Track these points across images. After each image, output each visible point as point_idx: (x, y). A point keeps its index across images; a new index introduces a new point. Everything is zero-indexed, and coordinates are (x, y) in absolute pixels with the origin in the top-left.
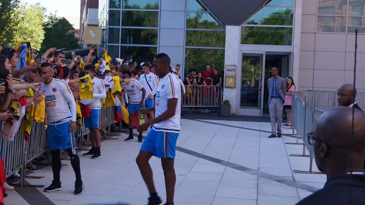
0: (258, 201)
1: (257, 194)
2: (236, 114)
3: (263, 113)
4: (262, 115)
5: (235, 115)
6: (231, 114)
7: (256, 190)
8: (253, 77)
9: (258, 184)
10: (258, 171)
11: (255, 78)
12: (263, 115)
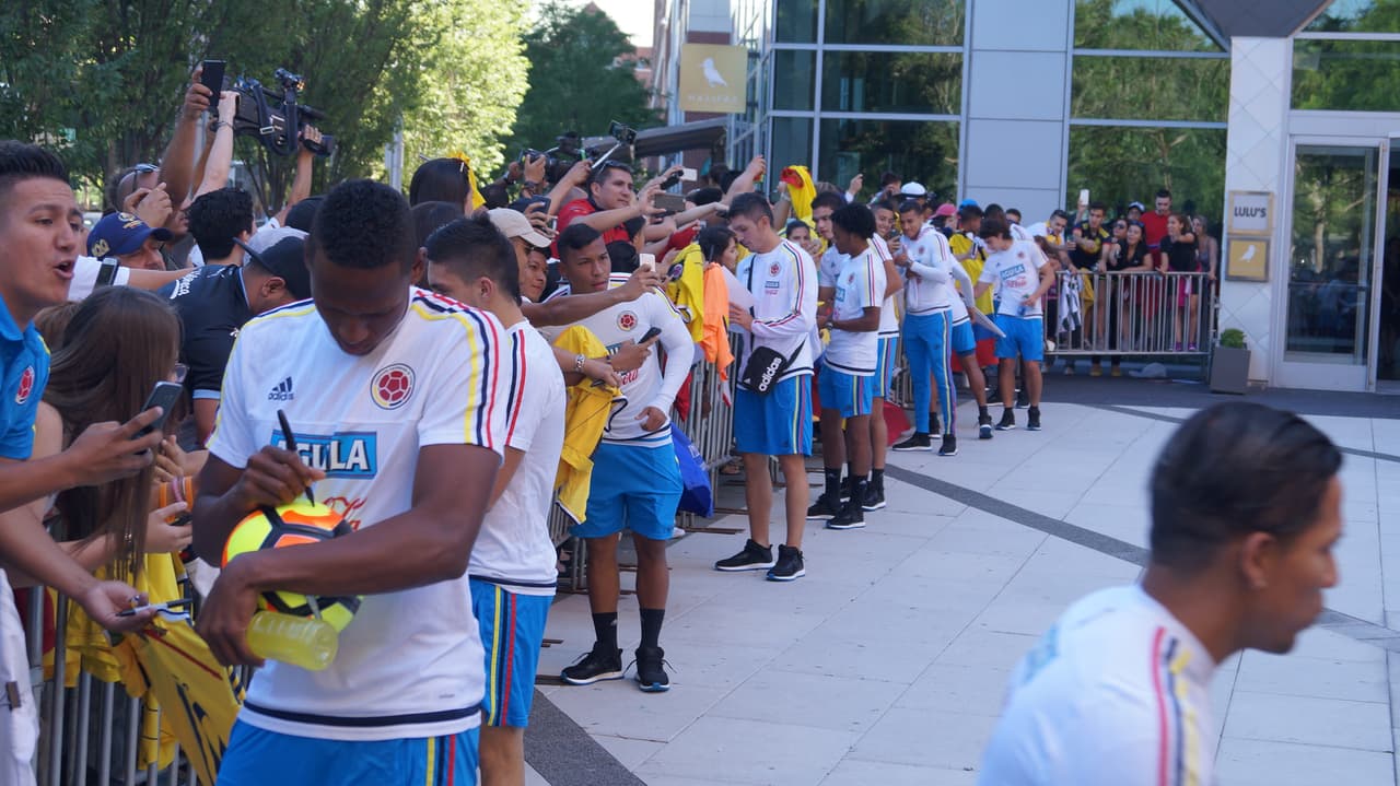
0: (1397, 756)
1: (1392, 727)
2: (1270, 385)
3: (1379, 377)
4: (1373, 389)
5: (1267, 389)
6: (1249, 384)
7: (1386, 708)
8: (1321, 228)
9: (1388, 682)
10: (1385, 627)
11: (1326, 234)
12: (1377, 388)
